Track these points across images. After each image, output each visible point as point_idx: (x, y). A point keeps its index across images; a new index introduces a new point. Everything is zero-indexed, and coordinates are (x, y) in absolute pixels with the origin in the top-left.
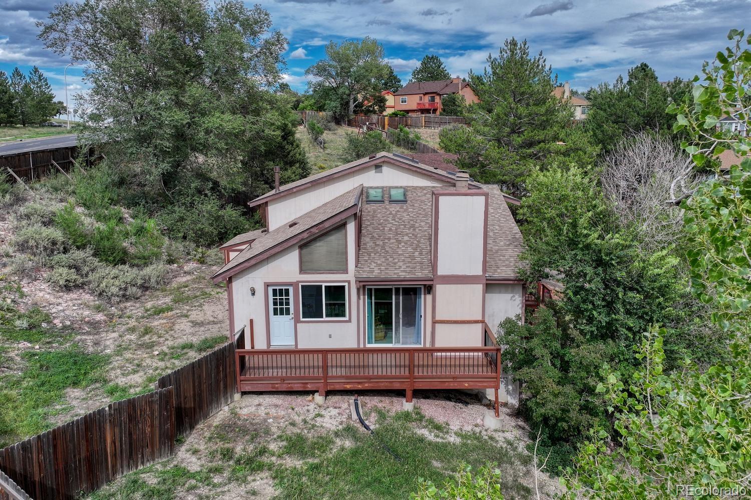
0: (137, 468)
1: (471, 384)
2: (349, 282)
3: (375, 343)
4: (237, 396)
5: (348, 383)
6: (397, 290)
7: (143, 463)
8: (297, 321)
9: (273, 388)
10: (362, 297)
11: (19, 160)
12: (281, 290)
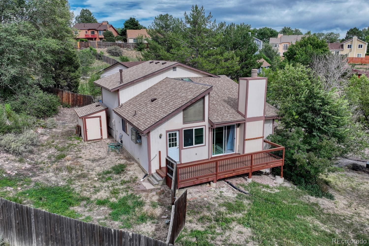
1: (274, 165)
2: (205, 126)
3: (215, 154)
5: (226, 174)
6: (225, 127)
8: (180, 149)
9: (193, 183)
10: (210, 132)
12: (173, 134)
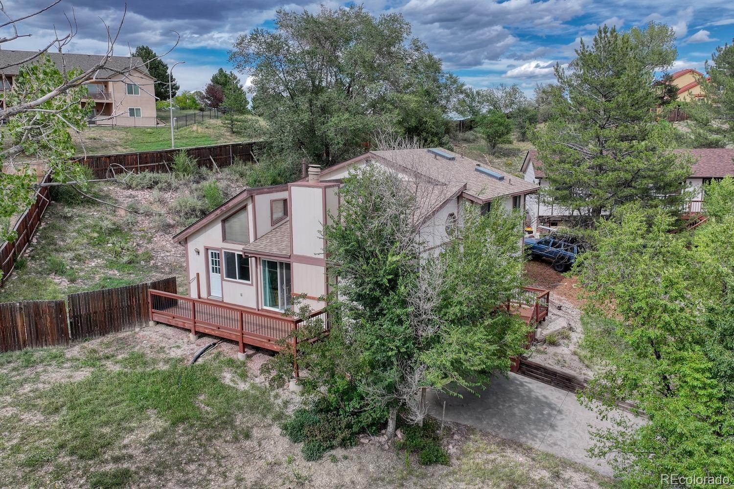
0: (42, 347)
3: (269, 306)
4: (151, 323)
6: (281, 264)
7: (46, 345)
8: (222, 279)
9: (168, 322)
10: (258, 266)
11: (221, 151)
12: (215, 254)
